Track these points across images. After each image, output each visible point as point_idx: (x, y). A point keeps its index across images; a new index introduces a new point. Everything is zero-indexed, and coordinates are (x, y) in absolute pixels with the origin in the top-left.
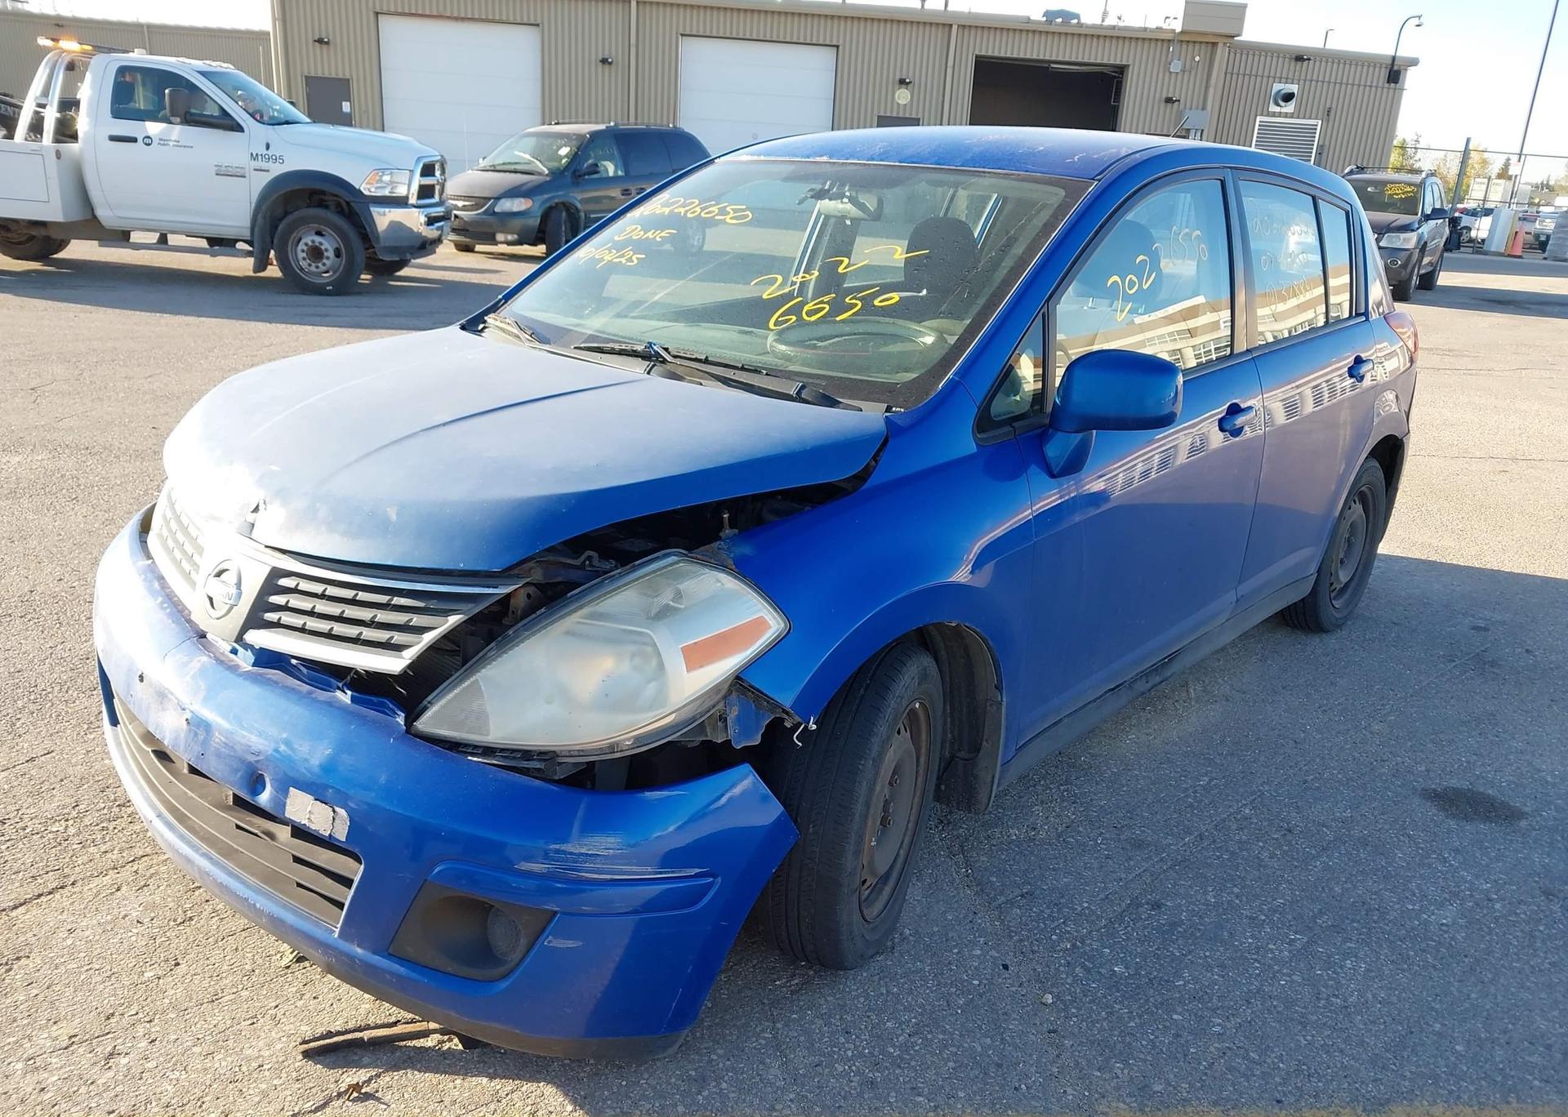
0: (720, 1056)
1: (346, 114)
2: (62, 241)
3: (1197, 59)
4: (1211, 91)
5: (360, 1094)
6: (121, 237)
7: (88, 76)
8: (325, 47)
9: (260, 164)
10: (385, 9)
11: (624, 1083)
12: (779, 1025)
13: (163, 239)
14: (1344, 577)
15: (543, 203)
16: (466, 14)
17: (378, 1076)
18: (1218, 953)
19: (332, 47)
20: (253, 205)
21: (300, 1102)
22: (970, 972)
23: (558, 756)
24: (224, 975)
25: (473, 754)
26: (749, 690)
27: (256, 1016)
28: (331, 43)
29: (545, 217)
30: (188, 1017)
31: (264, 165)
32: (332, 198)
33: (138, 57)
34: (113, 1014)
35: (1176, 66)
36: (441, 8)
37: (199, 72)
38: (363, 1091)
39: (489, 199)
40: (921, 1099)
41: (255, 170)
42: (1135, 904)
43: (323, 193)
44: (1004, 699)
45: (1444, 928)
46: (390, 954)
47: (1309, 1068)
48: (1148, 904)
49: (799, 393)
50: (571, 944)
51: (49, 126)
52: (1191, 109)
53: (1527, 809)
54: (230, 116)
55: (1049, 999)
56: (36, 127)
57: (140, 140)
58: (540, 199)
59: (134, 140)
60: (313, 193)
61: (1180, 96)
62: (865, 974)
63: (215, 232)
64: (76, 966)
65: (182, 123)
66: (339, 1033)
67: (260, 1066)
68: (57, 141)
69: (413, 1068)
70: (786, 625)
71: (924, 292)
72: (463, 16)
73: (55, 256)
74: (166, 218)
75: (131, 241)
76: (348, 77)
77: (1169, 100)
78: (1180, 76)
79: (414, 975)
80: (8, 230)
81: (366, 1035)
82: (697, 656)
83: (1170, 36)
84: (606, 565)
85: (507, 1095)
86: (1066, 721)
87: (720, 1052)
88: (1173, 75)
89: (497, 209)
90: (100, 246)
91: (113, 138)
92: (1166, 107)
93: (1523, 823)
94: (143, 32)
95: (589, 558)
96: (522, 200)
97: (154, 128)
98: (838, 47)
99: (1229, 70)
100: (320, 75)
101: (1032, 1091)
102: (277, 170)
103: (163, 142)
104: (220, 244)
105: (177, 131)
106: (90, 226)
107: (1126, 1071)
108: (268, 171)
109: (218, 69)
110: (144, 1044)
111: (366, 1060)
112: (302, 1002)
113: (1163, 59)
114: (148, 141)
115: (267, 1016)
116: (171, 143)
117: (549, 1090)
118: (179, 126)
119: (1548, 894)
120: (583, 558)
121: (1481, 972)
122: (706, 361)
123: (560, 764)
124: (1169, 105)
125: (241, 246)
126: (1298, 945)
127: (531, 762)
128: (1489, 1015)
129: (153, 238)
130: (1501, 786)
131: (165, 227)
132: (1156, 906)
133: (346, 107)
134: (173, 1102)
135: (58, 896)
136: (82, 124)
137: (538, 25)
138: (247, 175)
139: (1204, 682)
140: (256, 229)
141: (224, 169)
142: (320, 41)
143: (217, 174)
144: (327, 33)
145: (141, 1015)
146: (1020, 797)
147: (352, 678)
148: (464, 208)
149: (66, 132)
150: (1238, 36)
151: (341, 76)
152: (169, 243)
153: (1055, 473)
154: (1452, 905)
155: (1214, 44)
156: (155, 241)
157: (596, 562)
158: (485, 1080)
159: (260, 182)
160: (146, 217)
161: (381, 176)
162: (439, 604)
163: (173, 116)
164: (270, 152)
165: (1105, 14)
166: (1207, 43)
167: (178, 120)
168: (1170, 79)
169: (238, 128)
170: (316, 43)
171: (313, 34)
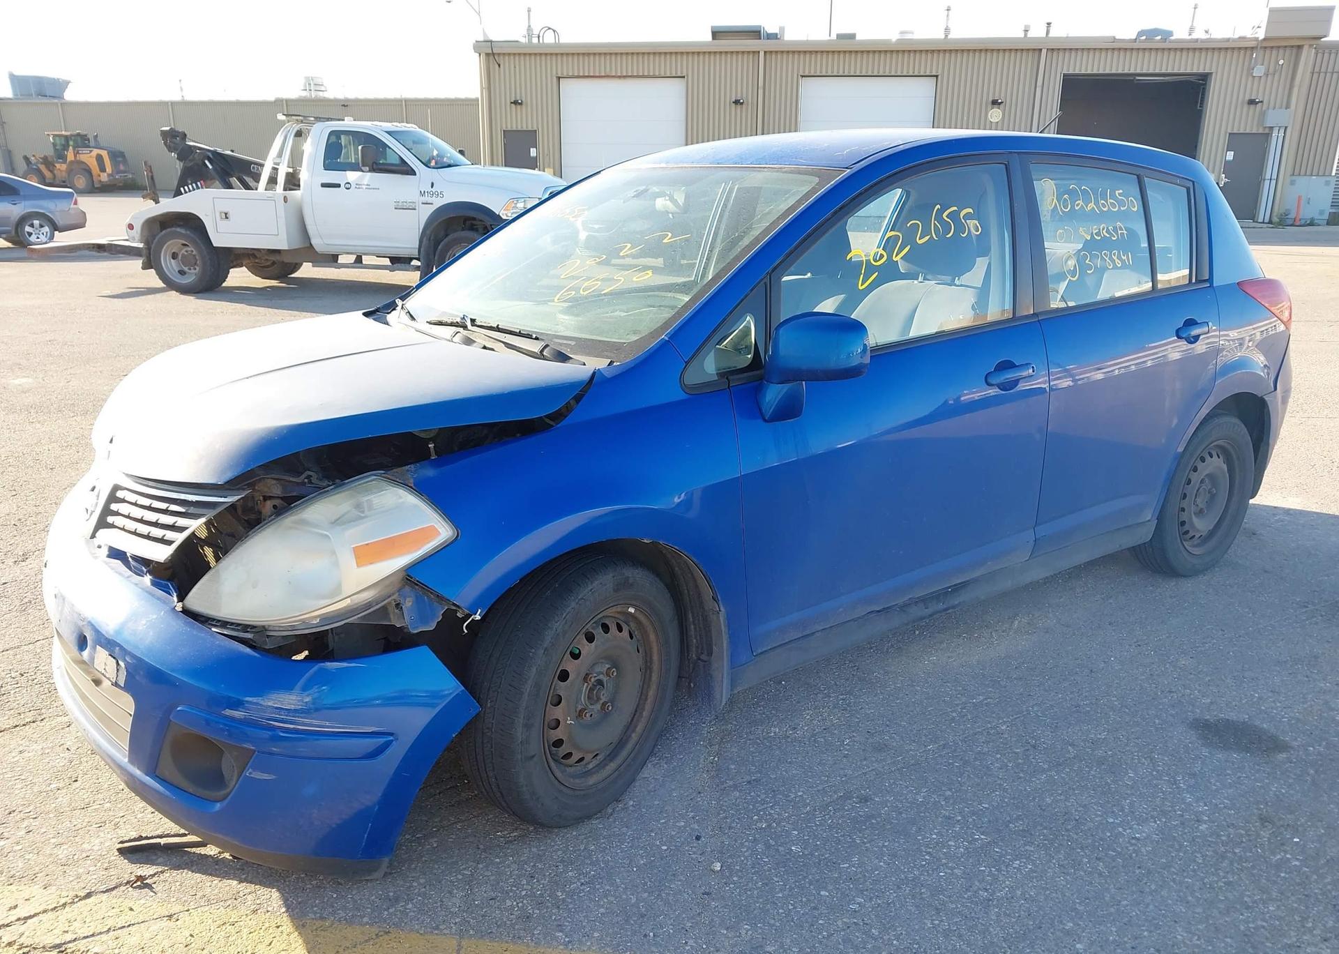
0: (420, 884)
1: (533, 157)
2: (296, 264)
3: (1281, 62)
4: (1295, 90)
5: (142, 883)
6: (332, 259)
7: (309, 140)
8: (519, 107)
9: (426, 199)
10: (565, 74)
11: (335, 896)
12: (481, 866)
13: (359, 260)
14: (1201, 525)
16: (621, 73)
17: (162, 872)
18: (897, 844)
19: (524, 106)
20: (421, 231)
21: (99, 884)
22: (664, 839)
23: (266, 630)
24: (101, 791)
25: (215, 626)
26: (417, 585)
27: (105, 822)
28: (524, 103)
30: (60, 818)
31: (429, 200)
32: (480, 223)
33: (349, 124)
34: (14, 811)
35: (1259, 71)
36: (608, 69)
37: (386, 132)
38: (145, 882)
40: (561, 934)
41: (423, 203)
42: (848, 796)
43: (474, 219)
44: (722, 609)
45: (1133, 841)
46: (157, 776)
47: (920, 947)
48: (858, 797)
49: (542, 351)
50: (266, 776)
51: (281, 179)
52: (1274, 108)
53: (1295, 744)
54: (407, 164)
55: (717, 866)
56: (273, 181)
57: (342, 185)
59: (338, 186)
60: (466, 219)
61: (1263, 99)
62: (574, 833)
63: (395, 253)
64: (10, 776)
65: (370, 171)
66: (147, 838)
67: (87, 856)
68: (285, 189)
69: (189, 869)
70: (454, 534)
71: (809, 275)
72: (625, 74)
73: (293, 276)
74: (360, 244)
75: (339, 262)
76: (535, 128)
77: (1252, 102)
78: (1263, 80)
79: (167, 793)
80: (255, 257)
81: (163, 841)
82: (365, 554)
83: (1253, 44)
84: (325, 483)
85: (244, 895)
86: (817, 634)
87: (422, 881)
88: (1256, 79)
90: (313, 266)
91: (324, 185)
92: (1249, 109)
93: (1282, 756)
94: (402, 105)
95: (309, 477)
97: (352, 176)
98: (937, 76)
99: (1317, 69)
100: (519, 128)
101: (658, 939)
102: (439, 202)
103: (358, 186)
104: (398, 261)
105: (367, 177)
106: (308, 252)
107: (750, 932)
108: (432, 204)
109: (406, 129)
110: (23, 832)
111: (161, 860)
112: (142, 815)
113: (1246, 64)
114: (348, 186)
115: (113, 823)
116: (364, 187)
117: (275, 894)
118: (369, 174)
119: (1264, 820)
120: (303, 476)
121: (1146, 883)
122: (498, 329)
123: (268, 636)
124: (1252, 107)
125: (415, 263)
126: (978, 844)
127: (246, 634)
128: (1129, 921)
129: (352, 258)
130: (1280, 722)
131: (360, 250)
132: (865, 800)
133: (533, 152)
134: (17, 874)
135: (27, 727)
136: (304, 176)
137: (684, 77)
138: (417, 208)
139: (1033, 615)
140: (422, 249)
141: (400, 204)
142: (515, 102)
143: (396, 208)
144: (521, 96)
145: (32, 813)
146: (798, 702)
147: (153, 567)
149: (293, 182)
150: (1325, 36)
151: (530, 129)
152: (364, 262)
153: (767, 418)
154: (1155, 822)
155: (1300, 47)
156: (353, 262)
157: (314, 480)
158: (235, 882)
159: (426, 213)
160: (367, 244)
161: (516, 204)
162: (191, 509)
163: (363, 166)
164: (434, 190)
165: (1192, 30)
166: (1292, 47)
167: (368, 168)
168: (1253, 84)
169: (412, 172)
170: (513, 105)
171: (510, 99)
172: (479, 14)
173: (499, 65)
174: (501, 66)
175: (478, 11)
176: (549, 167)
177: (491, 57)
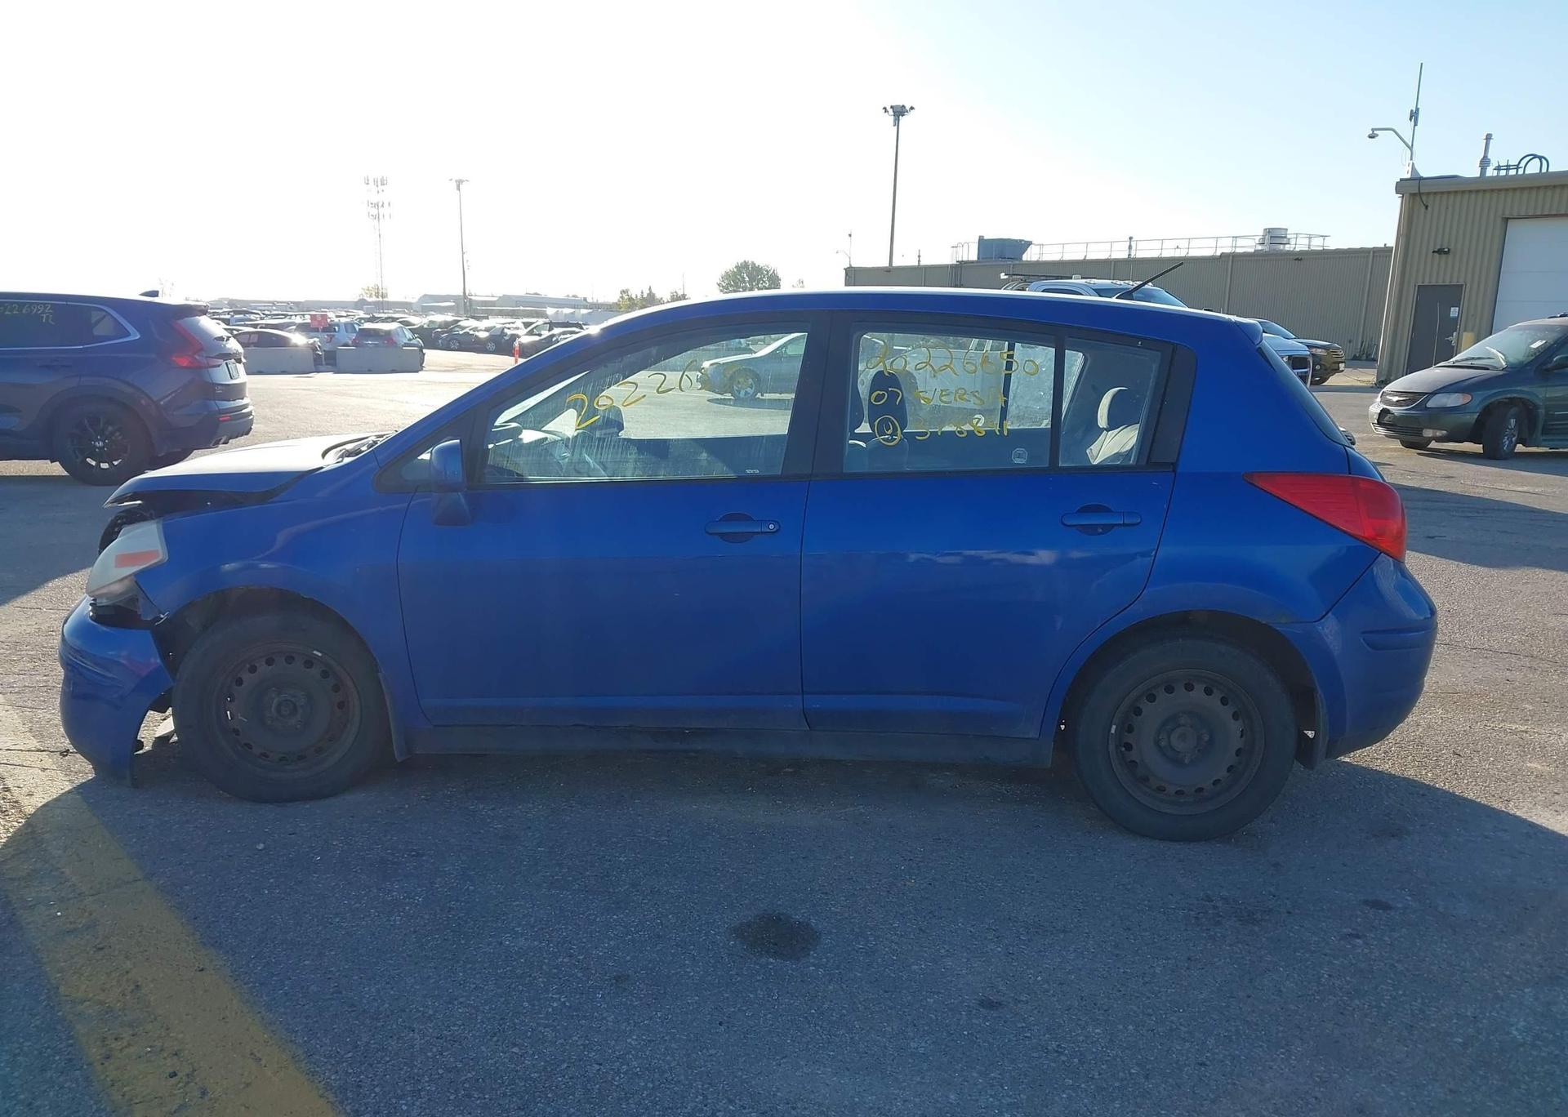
1: (1452, 319)
8: (1444, 256)
10: (1515, 214)
15: (1485, 399)
19: (1451, 255)
28: (1451, 252)
29: (1487, 411)
39: (1427, 393)
58: (1480, 395)
76: (1461, 282)
89: (1429, 405)
96: (1460, 395)
133: (1453, 312)
142: (1440, 251)
144: (1449, 243)
148: (1398, 403)
151: (1454, 283)
153: (435, 521)
170: (1435, 254)
171: (1435, 245)
172: (1411, 148)
173: (1427, 207)
174: (1429, 208)
175: (1410, 145)
176: (1472, 330)
177: (1418, 198)
